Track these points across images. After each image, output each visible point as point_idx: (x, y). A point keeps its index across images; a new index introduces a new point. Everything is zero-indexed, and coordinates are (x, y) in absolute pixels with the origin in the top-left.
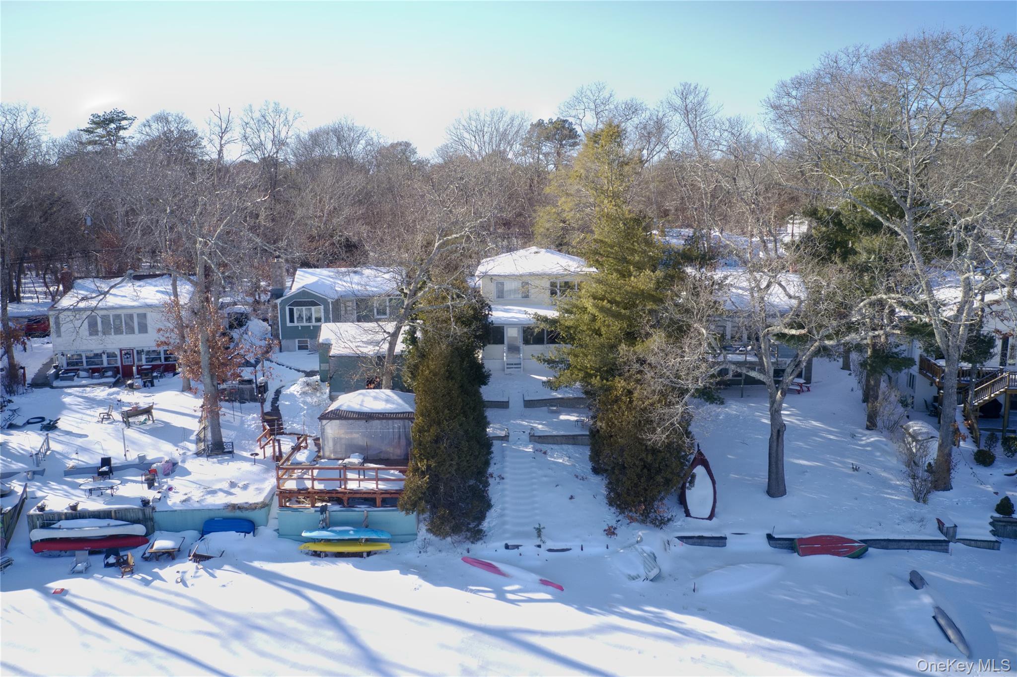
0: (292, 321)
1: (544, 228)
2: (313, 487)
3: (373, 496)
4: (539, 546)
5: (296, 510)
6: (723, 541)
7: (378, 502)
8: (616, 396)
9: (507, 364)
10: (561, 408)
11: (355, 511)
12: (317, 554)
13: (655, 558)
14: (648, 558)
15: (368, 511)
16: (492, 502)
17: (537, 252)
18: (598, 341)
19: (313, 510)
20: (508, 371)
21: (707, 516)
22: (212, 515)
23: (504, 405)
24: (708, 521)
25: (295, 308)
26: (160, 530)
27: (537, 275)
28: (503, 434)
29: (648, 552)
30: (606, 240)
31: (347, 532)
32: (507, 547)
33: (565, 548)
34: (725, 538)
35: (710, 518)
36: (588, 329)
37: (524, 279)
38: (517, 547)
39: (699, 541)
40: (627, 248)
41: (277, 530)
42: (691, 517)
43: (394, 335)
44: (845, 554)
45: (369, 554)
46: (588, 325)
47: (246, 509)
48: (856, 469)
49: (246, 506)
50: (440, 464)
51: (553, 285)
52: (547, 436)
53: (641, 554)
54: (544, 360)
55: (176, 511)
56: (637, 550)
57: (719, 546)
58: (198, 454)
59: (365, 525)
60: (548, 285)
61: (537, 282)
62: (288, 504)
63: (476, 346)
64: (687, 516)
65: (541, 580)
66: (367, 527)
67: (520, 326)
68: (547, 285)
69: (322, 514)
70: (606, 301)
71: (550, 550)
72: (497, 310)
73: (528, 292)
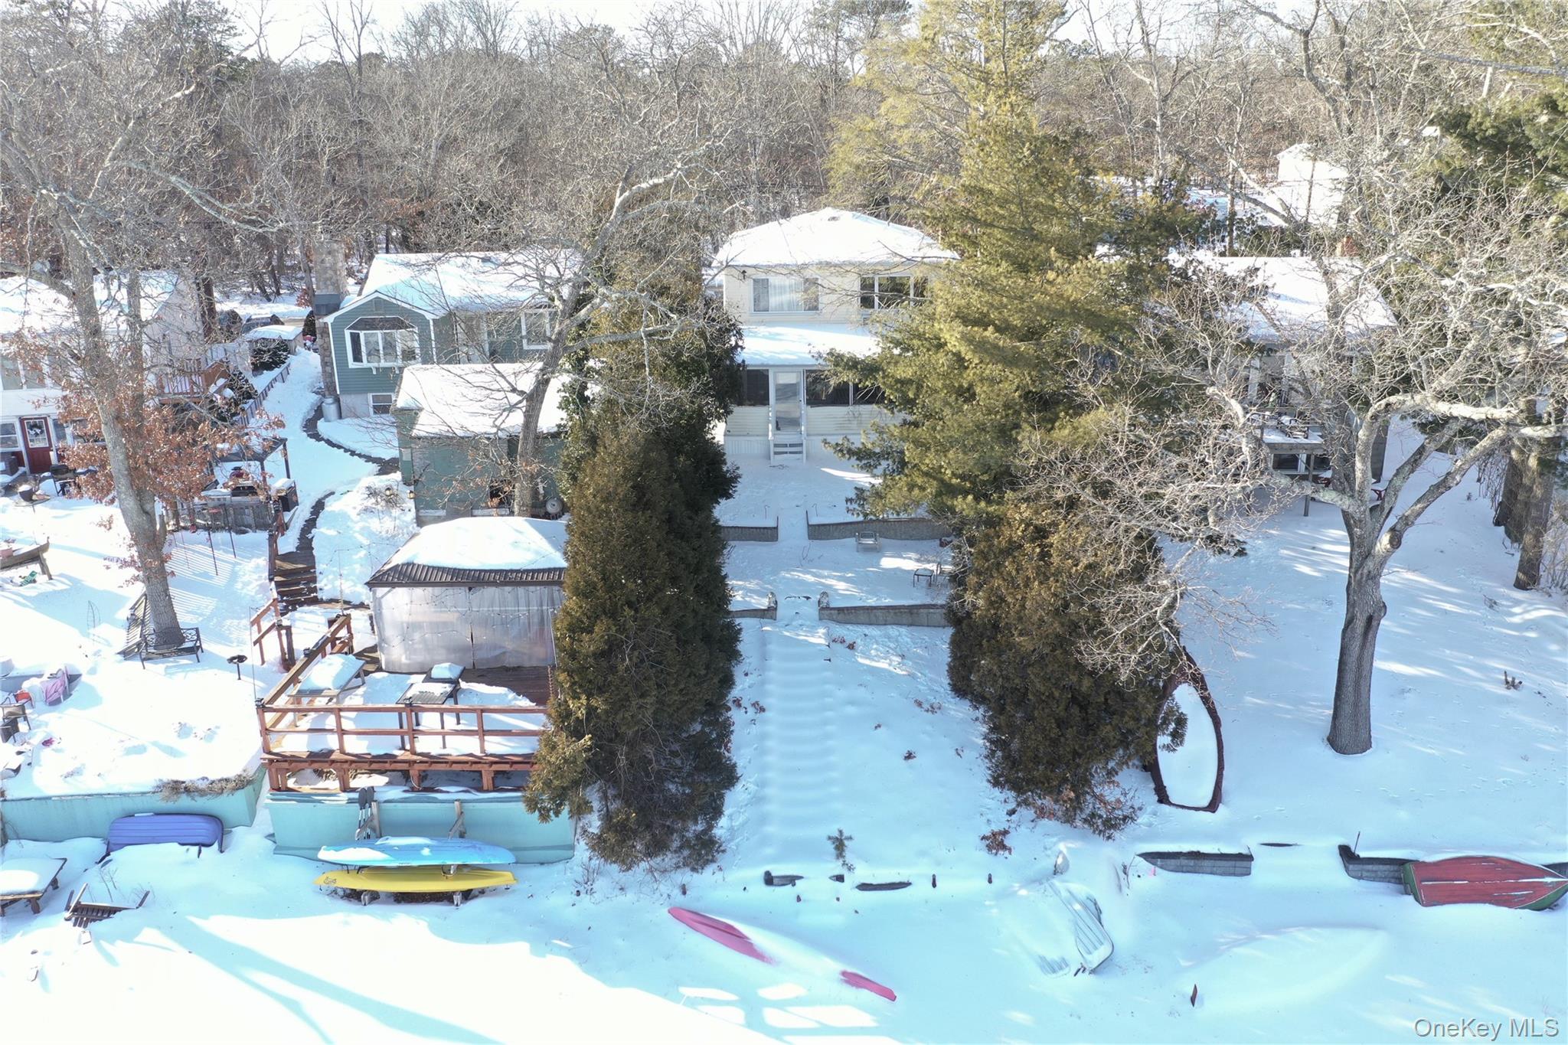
0: (357, 358)
1: (850, 164)
2: (342, 751)
3: (475, 767)
4: (840, 878)
5: (307, 798)
6: (1245, 864)
7: (487, 781)
8: (1010, 541)
9: (776, 446)
10: (882, 540)
11: (436, 801)
12: (354, 895)
13: (1099, 911)
14: (1083, 913)
15: (462, 802)
16: (739, 771)
17: (834, 218)
18: (971, 415)
19: (345, 796)
20: (777, 460)
21: (1205, 803)
22: (129, 805)
23: (768, 534)
24: (1208, 814)
25: (362, 334)
26: (18, 838)
27: (836, 266)
28: (763, 603)
29: (1082, 896)
30: (991, 186)
31: (416, 849)
32: (769, 880)
33: (897, 880)
34: (1249, 858)
35: (1212, 807)
36: (945, 386)
37: (809, 273)
38: (791, 880)
39: (1192, 863)
40: (1036, 206)
41: (271, 836)
42: (1170, 803)
43: (535, 399)
44: (1523, 902)
45: (467, 895)
46: (946, 376)
47: (202, 793)
48: (1511, 685)
49: (202, 785)
50: (619, 705)
51: (867, 285)
52: (855, 608)
53: (1067, 903)
54: (851, 452)
55: (49, 798)
56: (1057, 893)
57: (1234, 874)
58: (126, 654)
59: (461, 830)
60: (856, 286)
61: (836, 281)
62: (291, 783)
63: (711, 415)
64: (1161, 801)
65: (844, 974)
66: (462, 835)
67: (801, 369)
68: (853, 284)
69: (363, 807)
70: (991, 328)
71: (864, 887)
72: (755, 335)
73: (816, 300)
